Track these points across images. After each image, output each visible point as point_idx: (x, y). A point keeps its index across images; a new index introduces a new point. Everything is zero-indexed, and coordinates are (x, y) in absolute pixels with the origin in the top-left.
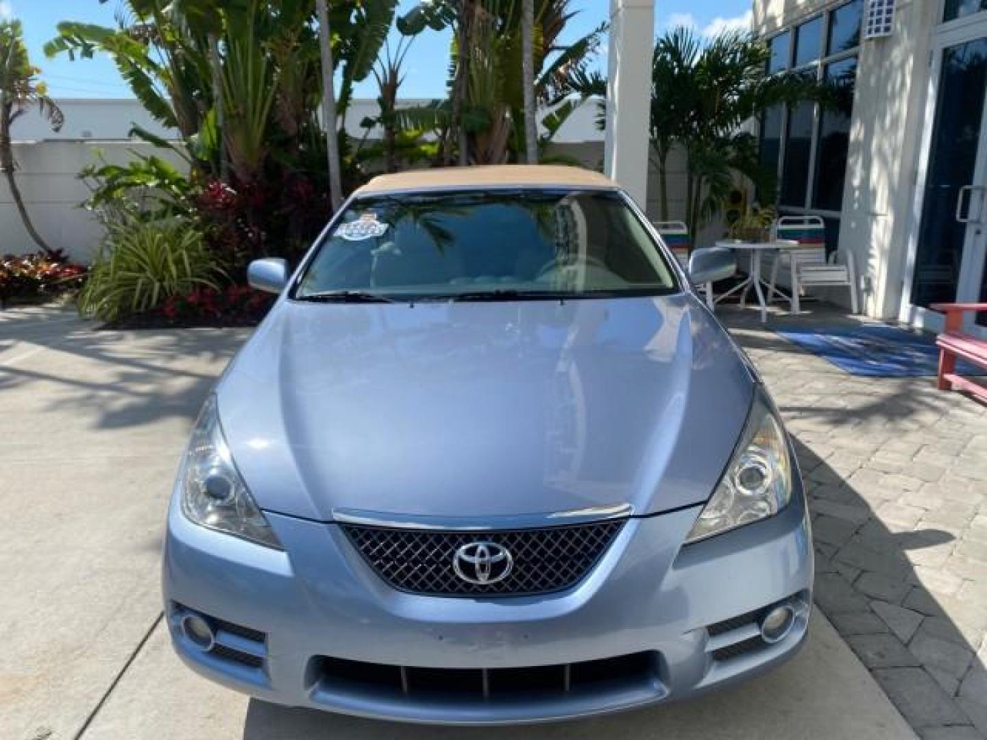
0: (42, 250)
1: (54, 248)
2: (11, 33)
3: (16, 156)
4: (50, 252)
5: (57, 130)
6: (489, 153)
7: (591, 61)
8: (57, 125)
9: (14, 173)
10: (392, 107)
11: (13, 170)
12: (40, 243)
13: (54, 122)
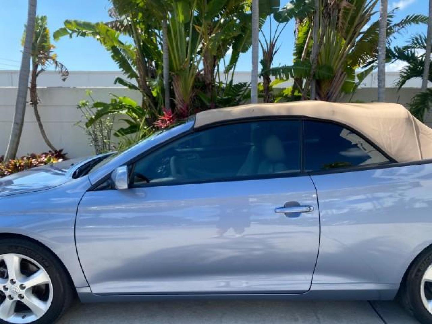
0: (51, 150)
1: (58, 150)
2: (40, 24)
3: (39, 94)
4: (56, 152)
5: (64, 80)
6: (330, 94)
7: (395, 38)
8: (64, 77)
9: (38, 105)
10: (270, 67)
11: (37, 103)
12: (50, 146)
13: (63, 75)
